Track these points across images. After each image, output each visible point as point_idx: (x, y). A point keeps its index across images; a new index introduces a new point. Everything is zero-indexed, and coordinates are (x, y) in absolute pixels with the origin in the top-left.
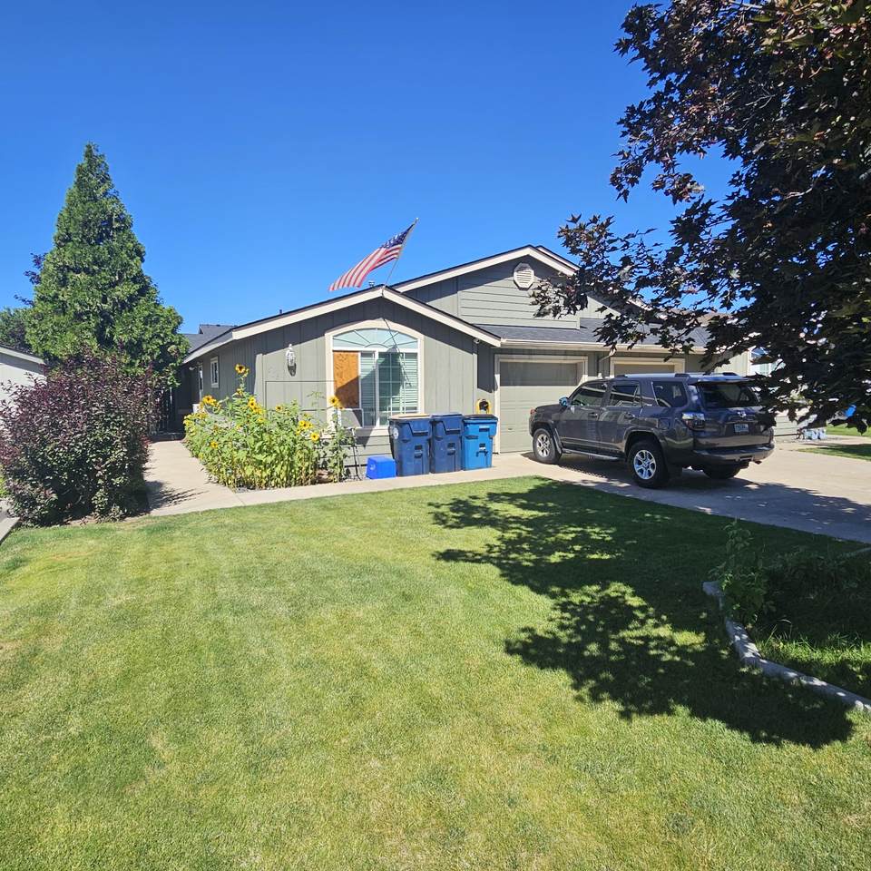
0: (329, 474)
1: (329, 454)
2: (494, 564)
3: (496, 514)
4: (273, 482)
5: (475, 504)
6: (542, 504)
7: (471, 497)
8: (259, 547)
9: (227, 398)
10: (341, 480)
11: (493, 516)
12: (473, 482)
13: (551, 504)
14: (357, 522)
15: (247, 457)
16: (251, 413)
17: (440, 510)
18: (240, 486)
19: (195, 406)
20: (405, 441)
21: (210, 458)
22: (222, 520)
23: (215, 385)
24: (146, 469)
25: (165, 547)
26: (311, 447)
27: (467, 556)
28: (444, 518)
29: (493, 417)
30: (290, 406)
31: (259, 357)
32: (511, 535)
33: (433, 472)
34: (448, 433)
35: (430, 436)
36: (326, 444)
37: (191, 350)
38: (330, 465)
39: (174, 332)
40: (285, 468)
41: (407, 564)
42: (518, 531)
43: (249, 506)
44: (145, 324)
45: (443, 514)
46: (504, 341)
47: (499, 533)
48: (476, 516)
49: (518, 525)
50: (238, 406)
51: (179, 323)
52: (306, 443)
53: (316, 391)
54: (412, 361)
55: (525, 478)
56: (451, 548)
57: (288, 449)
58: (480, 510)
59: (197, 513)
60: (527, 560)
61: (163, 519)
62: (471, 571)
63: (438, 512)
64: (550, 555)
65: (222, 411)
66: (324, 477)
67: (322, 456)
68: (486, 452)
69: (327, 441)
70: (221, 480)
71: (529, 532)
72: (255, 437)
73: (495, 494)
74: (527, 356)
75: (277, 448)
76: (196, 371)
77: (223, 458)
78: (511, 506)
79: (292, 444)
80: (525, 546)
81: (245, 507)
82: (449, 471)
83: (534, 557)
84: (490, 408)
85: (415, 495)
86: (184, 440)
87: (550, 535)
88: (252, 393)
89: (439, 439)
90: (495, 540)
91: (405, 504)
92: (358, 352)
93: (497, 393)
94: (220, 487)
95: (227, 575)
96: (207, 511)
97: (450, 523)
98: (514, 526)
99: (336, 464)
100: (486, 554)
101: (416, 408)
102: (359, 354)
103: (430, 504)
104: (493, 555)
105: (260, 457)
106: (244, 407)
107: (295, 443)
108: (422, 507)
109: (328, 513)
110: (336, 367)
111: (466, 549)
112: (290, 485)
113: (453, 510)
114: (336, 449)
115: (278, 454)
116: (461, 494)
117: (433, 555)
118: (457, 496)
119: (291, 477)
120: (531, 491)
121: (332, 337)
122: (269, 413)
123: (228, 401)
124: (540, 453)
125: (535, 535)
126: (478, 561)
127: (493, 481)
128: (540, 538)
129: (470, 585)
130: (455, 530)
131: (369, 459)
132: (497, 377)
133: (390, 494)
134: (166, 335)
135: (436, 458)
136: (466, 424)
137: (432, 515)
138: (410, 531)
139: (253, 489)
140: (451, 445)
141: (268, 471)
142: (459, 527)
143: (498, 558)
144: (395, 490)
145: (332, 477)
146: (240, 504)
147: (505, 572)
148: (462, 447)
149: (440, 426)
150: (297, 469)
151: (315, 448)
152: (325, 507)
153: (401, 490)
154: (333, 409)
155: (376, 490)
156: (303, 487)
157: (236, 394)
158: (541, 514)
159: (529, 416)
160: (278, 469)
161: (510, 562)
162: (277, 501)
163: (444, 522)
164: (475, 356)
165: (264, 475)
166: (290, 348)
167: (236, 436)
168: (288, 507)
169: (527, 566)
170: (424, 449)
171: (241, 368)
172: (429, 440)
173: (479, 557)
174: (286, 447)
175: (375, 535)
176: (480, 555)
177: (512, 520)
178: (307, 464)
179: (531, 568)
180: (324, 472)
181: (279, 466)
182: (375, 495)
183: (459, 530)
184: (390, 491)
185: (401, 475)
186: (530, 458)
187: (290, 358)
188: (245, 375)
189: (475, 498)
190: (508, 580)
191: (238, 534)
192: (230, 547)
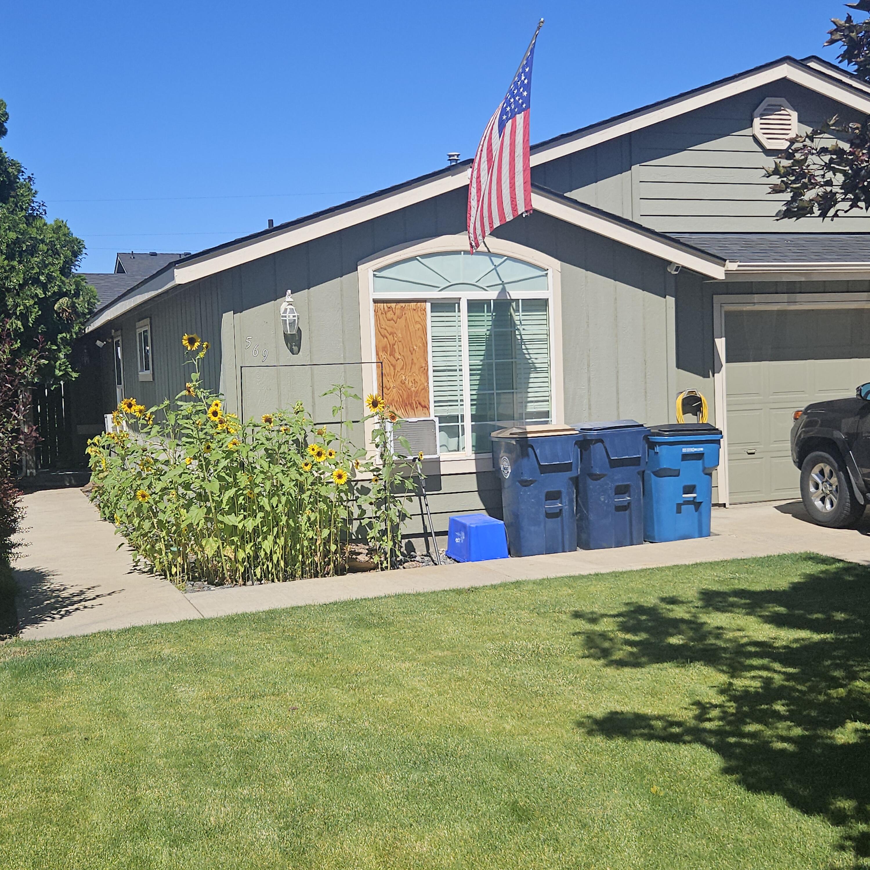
0: (371, 552)
1: (370, 511)
2: (709, 745)
3: (718, 637)
4: (258, 571)
5: (671, 615)
6: (819, 616)
7: (663, 600)
8: (226, 705)
9: (167, 402)
10: (394, 566)
11: (712, 641)
12: (669, 568)
13: (840, 616)
14: (425, 651)
15: (207, 519)
16: (212, 431)
17: (597, 628)
18: (194, 579)
19: (109, 417)
20: (525, 484)
21: (136, 521)
22: (158, 648)
23: (145, 375)
24: (14, 546)
25: (44, 705)
26: (333, 496)
27: (651, 727)
28: (606, 645)
29: (714, 430)
30: (290, 417)
31: (228, 317)
32: (747, 682)
33: (587, 546)
34: (614, 464)
35: (576, 472)
36: (365, 491)
37: (99, 306)
38: (372, 533)
39: (65, 271)
40: (281, 541)
41: (525, 743)
42: (765, 674)
43: (210, 620)
44: (10, 257)
45: (603, 636)
46: (732, 266)
47: (723, 678)
48: (674, 640)
49: (765, 661)
50: (188, 417)
51: (75, 254)
52: (323, 491)
53: (341, 382)
54: (537, 315)
55: (782, 557)
56: (619, 709)
57: (288, 501)
58: (684, 627)
59: (107, 634)
60: (783, 739)
61: (43, 647)
62: (658, 759)
63: (594, 633)
64: (833, 726)
65: (157, 428)
66: (361, 558)
67: (355, 516)
68: (697, 505)
69: (366, 484)
70: (158, 567)
71: (789, 677)
72: (220, 478)
73: (718, 594)
74: (785, 297)
75: (264, 502)
76: (110, 348)
77: (160, 522)
78: (752, 619)
79: (294, 491)
80: (779, 707)
81: (202, 622)
82: (619, 544)
83: (797, 731)
84: (705, 410)
85: (545, 595)
86: (88, 486)
87: (835, 683)
88: (215, 391)
89: (596, 478)
90: (712, 693)
91: (525, 614)
92: (425, 301)
93: (720, 378)
94: (156, 581)
95: (161, 762)
96: (127, 630)
97: (618, 655)
98: (756, 662)
99: (384, 532)
100: (693, 723)
101: (547, 414)
102: (428, 305)
103: (577, 615)
104: (708, 725)
105: (231, 520)
106: (200, 419)
107: (302, 491)
108: (560, 621)
109: (368, 634)
110: (380, 333)
111: (648, 711)
112: (293, 577)
113: (624, 628)
114: (385, 500)
115: (267, 513)
116: (643, 593)
117: (580, 724)
118: (635, 598)
119: (295, 559)
120: (796, 587)
121: (371, 274)
122: (249, 430)
123: (168, 407)
124: (818, 503)
125: (803, 683)
126: (676, 739)
127: (712, 565)
128: (811, 689)
129: (655, 789)
130: (627, 671)
131: (453, 522)
132: (721, 344)
133: (493, 592)
134: (50, 278)
135: (592, 517)
136: (652, 445)
137: (581, 638)
138: (532, 671)
139: (221, 584)
140: (621, 490)
141: (249, 548)
142: (636, 665)
143: (718, 733)
144: (504, 585)
145: (376, 559)
146: (194, 615)
147: (733, 763)
148: (646, 492)
149: (598, 449)
150: (306, 543)
151: (341, 500)
152: (362, 620)
153: (517, 584)
154: (376, 419)
155: (467, 586)
156: (320, 580)
157: (185, 393)
158: (816, 637)
159: (791, 424)
160: (267, 545)
161: (746, 741)
162: (266, 608)
163: (605, 653)
164: (671, 301)
165: (241, 555)
166: (288, 298)
167: (185, 477)
168: (288, 622)
169: (783, 751)
170: (565, 499)
171: (192, 341)
172: (576, 481)
173: (676, 730)
174: (284, 499)
175: (460, 679)
176: (679, 724)
177: (752, 649)
178: (325, 533)
179: (792, 755)
180: (361, 548)
181: (271, 538)
182: (464, 596)
183: (634, 670)
184: (494, 587)
185: (519, 554)
186: (795, 516)
187: (290, 317)
188: (201, 355)
189: (673, 601)
190: (738, 782)
191: (186, 677)
192: (170, 704)
